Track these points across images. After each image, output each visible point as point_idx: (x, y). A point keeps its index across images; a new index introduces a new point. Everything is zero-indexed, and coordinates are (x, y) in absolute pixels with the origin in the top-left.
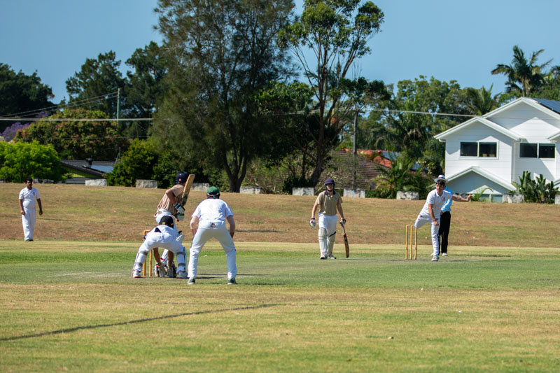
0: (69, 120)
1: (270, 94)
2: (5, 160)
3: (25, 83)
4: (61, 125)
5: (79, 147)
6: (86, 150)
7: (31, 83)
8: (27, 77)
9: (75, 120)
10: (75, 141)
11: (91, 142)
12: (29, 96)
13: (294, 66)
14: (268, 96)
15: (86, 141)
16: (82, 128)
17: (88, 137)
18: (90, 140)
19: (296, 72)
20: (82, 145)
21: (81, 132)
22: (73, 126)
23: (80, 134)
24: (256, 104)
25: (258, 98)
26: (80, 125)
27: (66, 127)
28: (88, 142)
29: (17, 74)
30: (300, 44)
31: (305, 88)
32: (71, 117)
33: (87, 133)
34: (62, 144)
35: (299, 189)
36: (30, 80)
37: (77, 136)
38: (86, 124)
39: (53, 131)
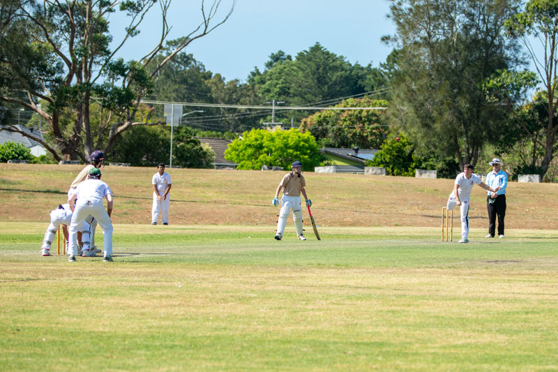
0: (353, 108)
1: (497, 82)
2: (264, 147)
3: (360, 74)
4: (345, 114)
5: (362, 136)
6: (369, 138)
7: (366, 74)
8: (362, 69)
9: (359, 108)
10: (358, 131)
11: (374, 131)
12: (364, 87)
13: (524, 54)
14: (495, 85)
15: (369, 130)
16: (365, 117)
17: (371, 126)
18: (373, 129)
19: (526, 60)
20: (365, 134)
21: (365, 121)
22: (357, 116)
23: (363, 123)
24: (484, 92)
25: (485, 86)
26: (364, 114)
27: (351, 116)
28: (371, 131)
29: (353, 65)
30: (526, 34)
31: (532, 76)
32: (355, 106)
33: (370, 122)
34: (346, 133)
35: (524, 176)
36: (366, 71)
37: (361, 125)
38: (370, 113)
39: (337, 119)
